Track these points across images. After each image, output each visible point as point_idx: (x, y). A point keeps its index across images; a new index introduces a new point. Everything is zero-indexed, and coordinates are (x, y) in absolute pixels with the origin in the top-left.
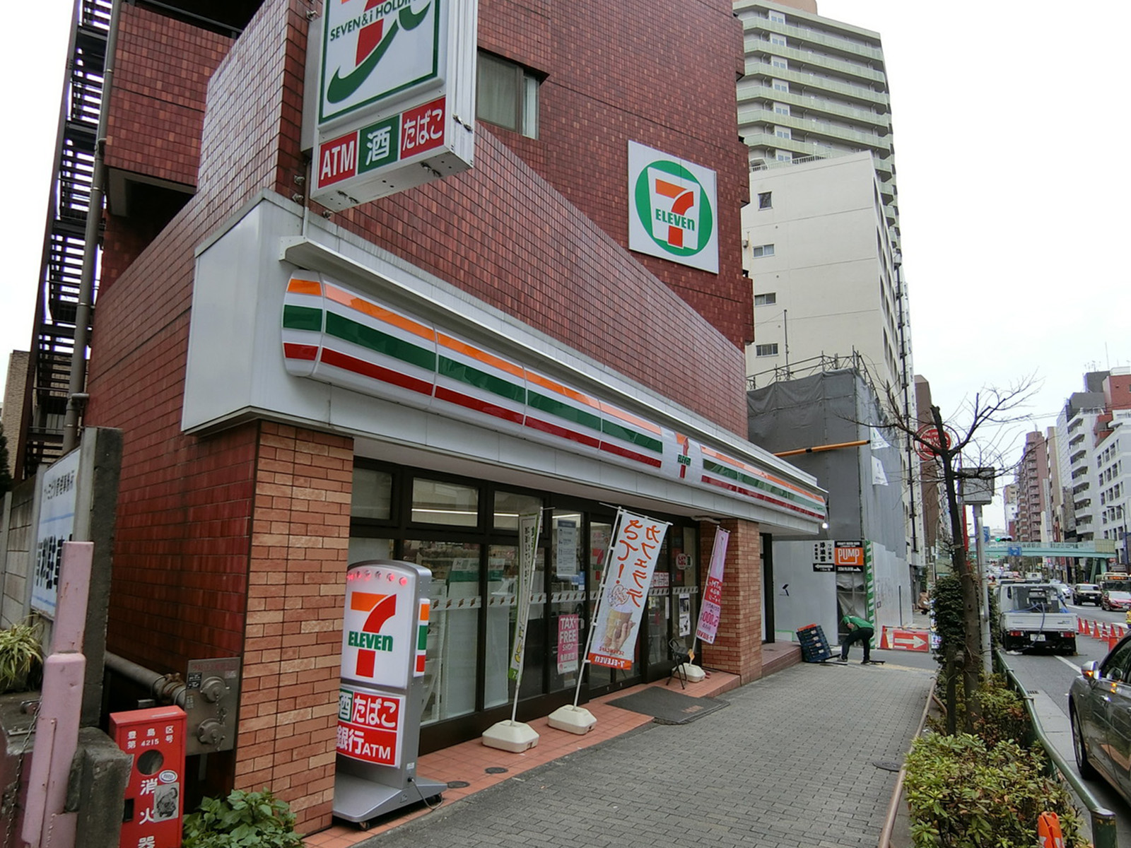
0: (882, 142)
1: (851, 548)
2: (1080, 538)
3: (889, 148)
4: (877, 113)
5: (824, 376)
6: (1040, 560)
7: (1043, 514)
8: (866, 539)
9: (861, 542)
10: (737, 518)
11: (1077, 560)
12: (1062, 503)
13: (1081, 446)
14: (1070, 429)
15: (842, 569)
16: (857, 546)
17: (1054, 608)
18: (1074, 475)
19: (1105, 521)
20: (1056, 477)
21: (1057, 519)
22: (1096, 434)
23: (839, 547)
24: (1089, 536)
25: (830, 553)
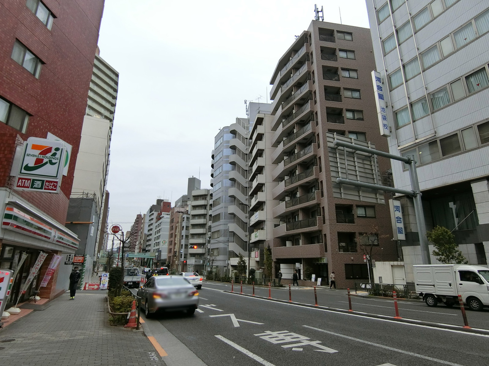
0: (112, 109)
1: (80, 257)
2: (147, 251)
3: (114, 111)
4: (112, 98)
5: (82, 199)
6: (133, 258)
7: (137, 242)
8: (86, 254)
9: (84, 255)
10: (58, 251)
11: (144, 258)
12: (143, 239)
13: (152, 222)
14: (150, 216)
15: (75, 264)
16: (82, 256)
17: (136, 275)
18: (149, 231)
19: (154, 246)
20: (143, 230)
21: (141, 245)
22: (157, 219)
23: (76, 256)
24: (149, 251)
25: (72, 258)
